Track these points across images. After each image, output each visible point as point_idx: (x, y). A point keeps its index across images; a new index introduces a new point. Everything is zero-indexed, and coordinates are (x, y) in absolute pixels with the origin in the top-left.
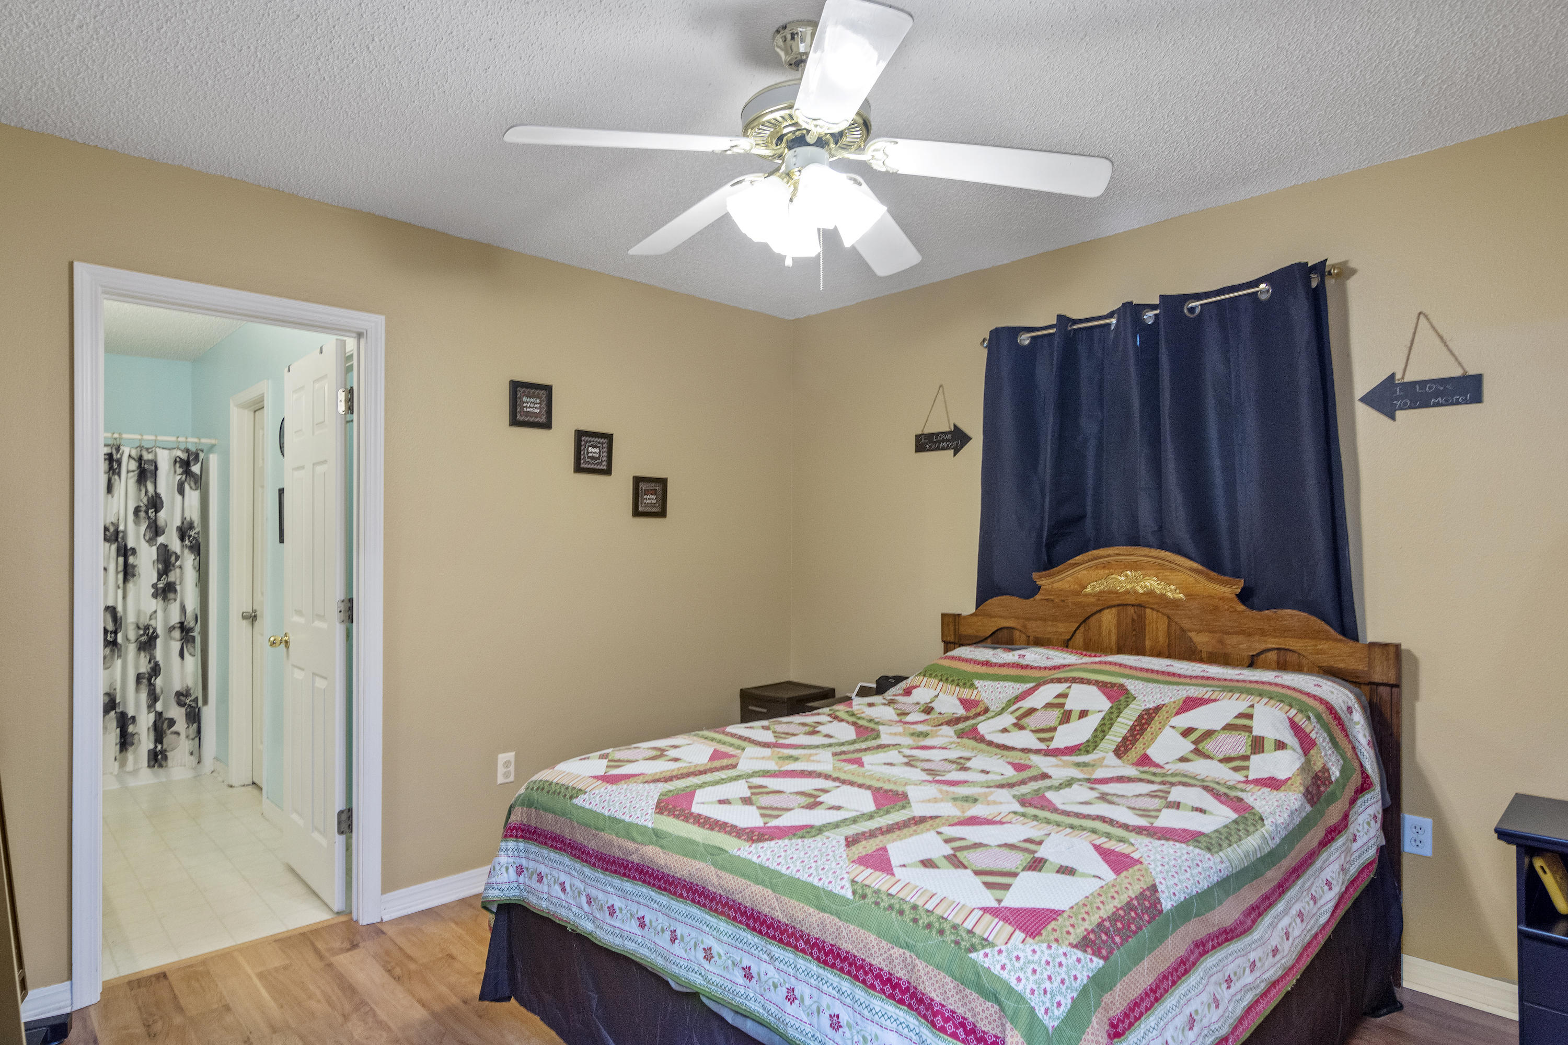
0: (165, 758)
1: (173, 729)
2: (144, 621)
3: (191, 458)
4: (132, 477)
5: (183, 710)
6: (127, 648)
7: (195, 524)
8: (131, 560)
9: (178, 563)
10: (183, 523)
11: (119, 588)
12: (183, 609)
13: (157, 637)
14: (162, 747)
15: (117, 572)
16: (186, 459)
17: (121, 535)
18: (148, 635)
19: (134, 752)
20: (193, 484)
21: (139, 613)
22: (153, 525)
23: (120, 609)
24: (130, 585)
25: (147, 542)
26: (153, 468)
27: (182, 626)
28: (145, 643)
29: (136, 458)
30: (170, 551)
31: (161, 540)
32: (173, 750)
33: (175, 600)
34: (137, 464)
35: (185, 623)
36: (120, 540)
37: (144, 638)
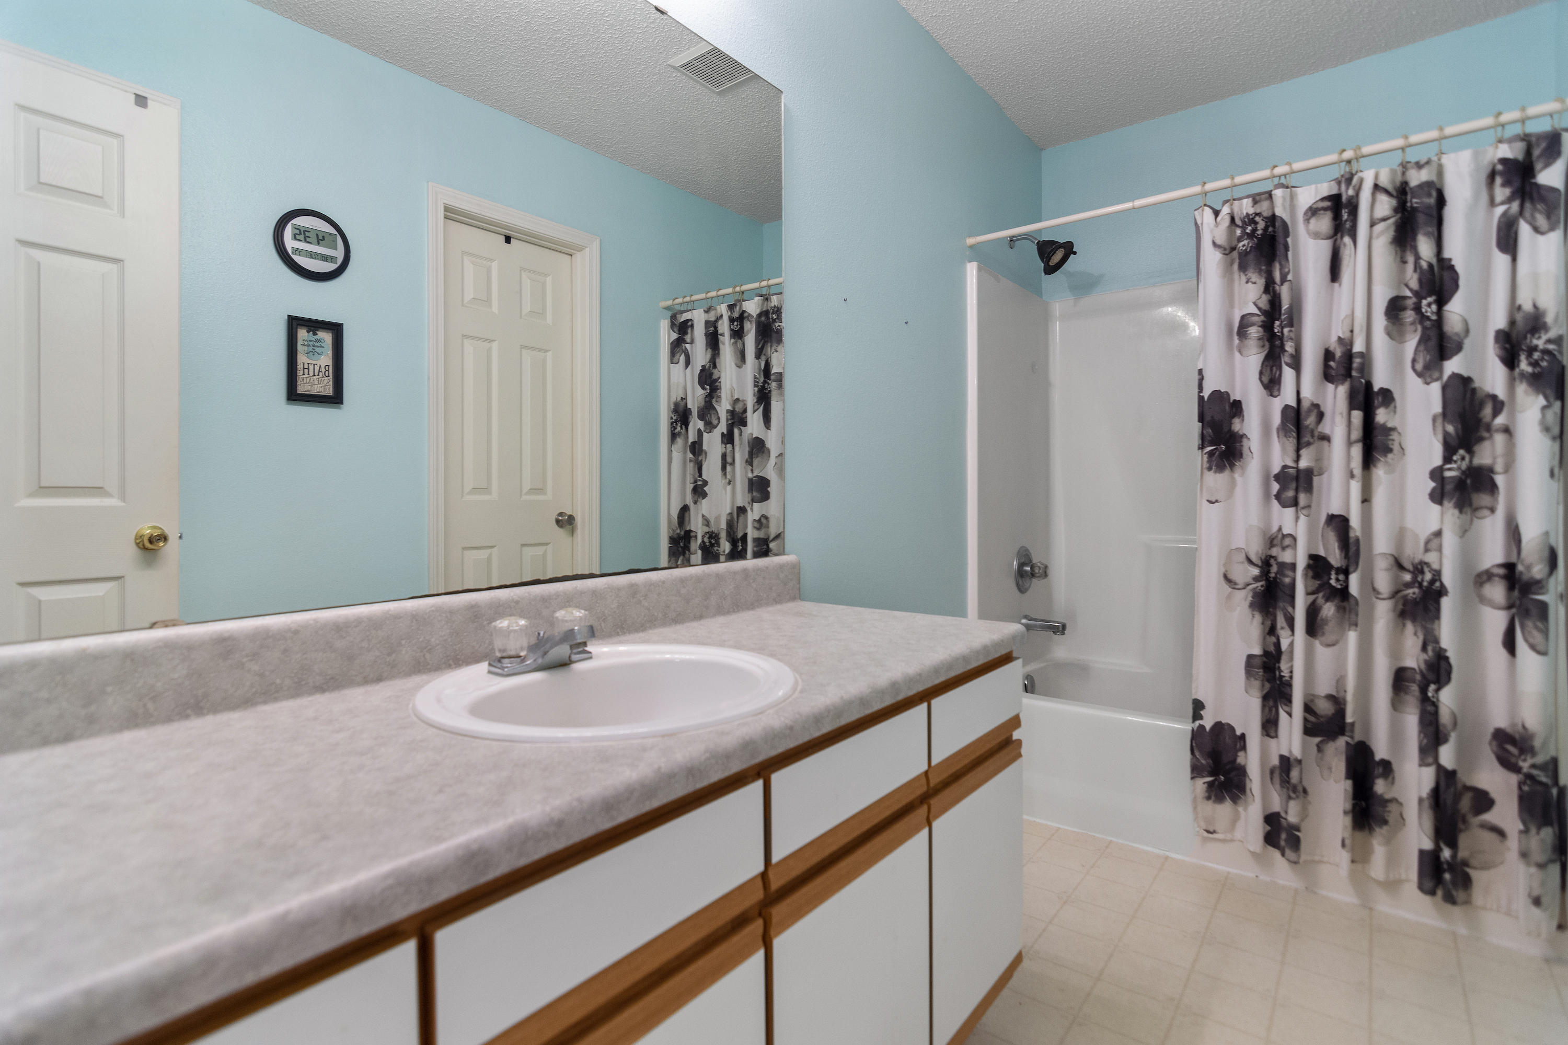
0: (1465, 882)
1: (1488, 817)
2: (1413, 552)
3: (1536, 152)
4: (1382, 233)
5: (1514, 779)
6: (1371, 609)
7: (1549, 319)
8: (1381, 416)
9: (1500, 420)
10: (1512, 323)
11: (1352, 476)
12: (1514, 534)
13: (1442, 592)
14: (1454, 856)
15: (1350, 443)
16: (1520, 157)
17: (1357, 361)
18: (1420, 585)
19: (1388, 841)
20: (1541, 220)
21: (1400, 535)
22: (1433, 333)
23: (1355, 522)
24: (1380, 473)
25: (1419, 375)
26: (1432, 201)
27: (1510, 572)
28: (1415, 603)
29: (1389, 187)
30: (1479, 395)
31: (1452, 366)
32: (1486, 867)
33: (1492, 510)
34: (1394, 202)
35: (1520, 568)
36: (1354, 373)
37: (1412, 592)
